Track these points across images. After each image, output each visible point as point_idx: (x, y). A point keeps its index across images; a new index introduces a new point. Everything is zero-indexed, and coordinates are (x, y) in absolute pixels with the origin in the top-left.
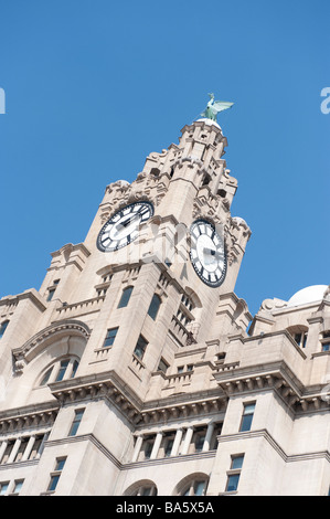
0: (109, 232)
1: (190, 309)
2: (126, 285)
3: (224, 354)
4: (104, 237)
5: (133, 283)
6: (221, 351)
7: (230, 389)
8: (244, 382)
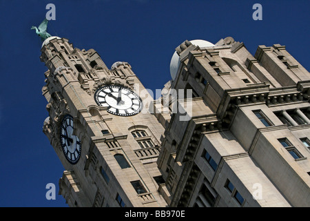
0: (68, 151)
1: (144, 135)
2: (98, 169)
3: (174, 141)
4: (69, 156)
5: (100, 165)
6: (171, 142)
7: (189, 158)
8: (189, 148)
